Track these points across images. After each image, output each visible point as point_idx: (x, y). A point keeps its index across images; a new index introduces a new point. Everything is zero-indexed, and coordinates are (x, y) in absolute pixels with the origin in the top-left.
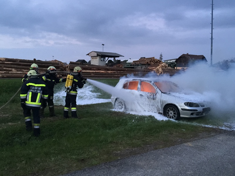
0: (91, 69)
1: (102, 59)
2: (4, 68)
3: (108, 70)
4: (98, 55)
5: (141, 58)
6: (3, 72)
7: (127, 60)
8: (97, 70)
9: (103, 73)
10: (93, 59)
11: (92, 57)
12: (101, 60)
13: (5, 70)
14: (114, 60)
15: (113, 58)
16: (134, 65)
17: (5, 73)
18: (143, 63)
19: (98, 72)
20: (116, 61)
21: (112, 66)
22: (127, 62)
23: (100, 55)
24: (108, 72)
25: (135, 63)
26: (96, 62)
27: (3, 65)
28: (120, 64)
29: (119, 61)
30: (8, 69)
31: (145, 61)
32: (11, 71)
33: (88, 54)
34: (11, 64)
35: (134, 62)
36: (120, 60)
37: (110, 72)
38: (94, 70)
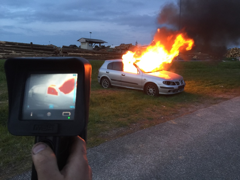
0: (80, 52)
1: (90, 44)
2: (5, 50)
3: (95, 53)
5: (121, 44)
6: (4, 54)
7: (110, 46)
8: (86, 53)
9: (90, 55)
10: (82, 44)
11: (81, 42)
12: (89, 46)
13: (5, 52)
14: (100, 46)
15: (99, 44)
16: (116, 50)
17: (5, 54)
18: (123, 48)
19: (86, 55)
21: (98, 50)
22: (110, 47)
23: (88, 41)
24: (95, 55)
25: (117, 48)
26: (85, 47)
27: (4, 47)
28: (104, 49)
29: (104, 46)
30: (8, 51)
31: (124, 46)
32: (11, 52)
33: (78, 41)
34: (11, 47)
35: (115, 47)
38: (83, 53)
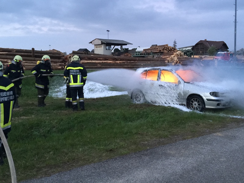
0: (97, 59)
1: (107, 47)
3: (116, 60)
4: (102, 43)
5: (153, 46)
7: (136, 49)
8: (104, 60)
9: (110, 63)
10: (96, 47)
11: (95, 45)
12: (106, 49)
14: (121, 49)
15: (120, 46)
16: (144, 54)
18: (155, 52)
19: (105, 63)
20: (123, 49)
21: (119, 55)
23: (104, 43)
24: (116, 62)
25: (146, 52)
26: (101, 51)
28: (128, 53)
31: (157, 49)
33: (91, 42)
35: (144, 50)
36: (128, 49)
37: (118, 62)
38: (100, 60)
